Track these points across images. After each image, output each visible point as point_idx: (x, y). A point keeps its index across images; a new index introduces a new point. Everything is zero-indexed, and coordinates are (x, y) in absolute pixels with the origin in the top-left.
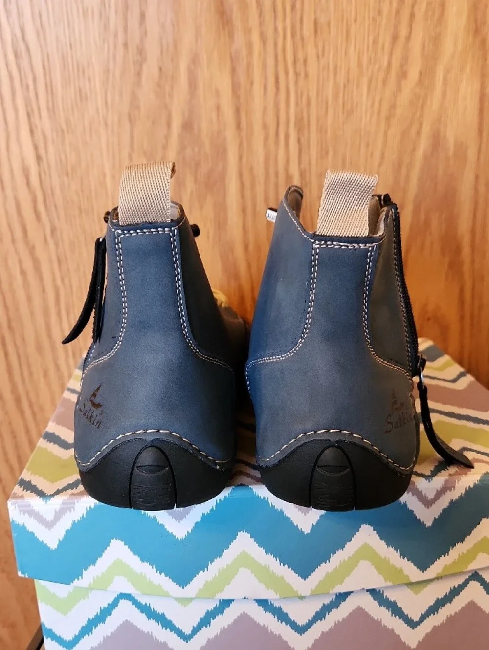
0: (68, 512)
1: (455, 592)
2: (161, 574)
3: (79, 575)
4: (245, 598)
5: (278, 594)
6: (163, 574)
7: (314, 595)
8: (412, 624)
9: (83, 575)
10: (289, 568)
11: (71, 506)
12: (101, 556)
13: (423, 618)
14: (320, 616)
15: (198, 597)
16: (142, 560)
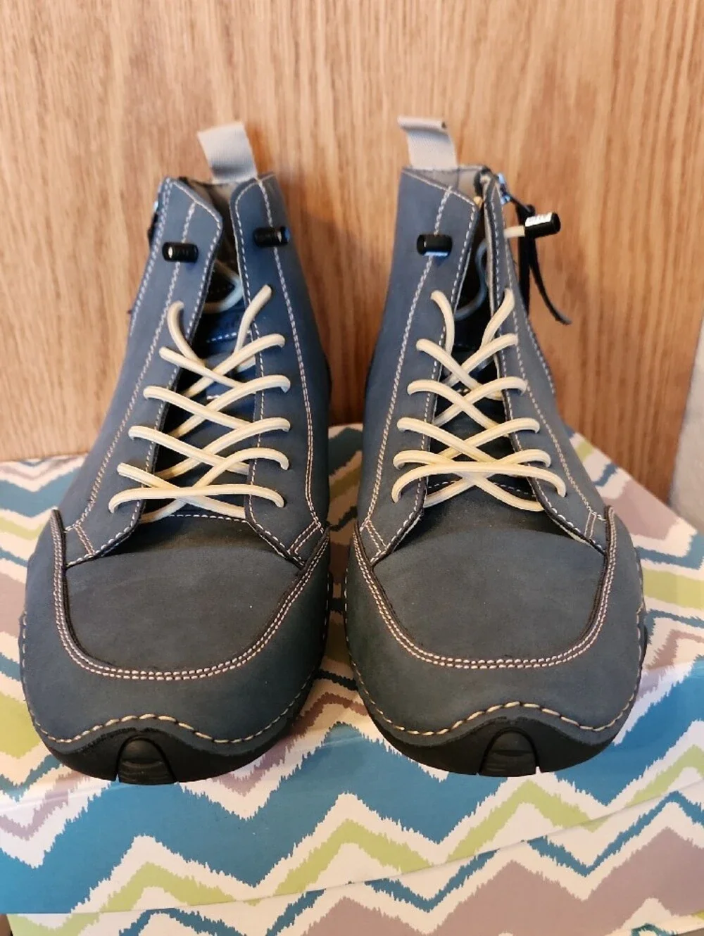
0: (57, 808)
1: (645, 820)
2: (218, 873)
3: (83, 896)
4: (350, 883)
5: (400, 870)
6: (222, 872)
7: (451, 860)
8: (584, 870)
9: (91, 896)
10: (415, 831)
11: (61, 798)
12: (118, 863)
13: (599, 860)
14: (456, 882)
15: (278, 894)
16: (187, 859)
